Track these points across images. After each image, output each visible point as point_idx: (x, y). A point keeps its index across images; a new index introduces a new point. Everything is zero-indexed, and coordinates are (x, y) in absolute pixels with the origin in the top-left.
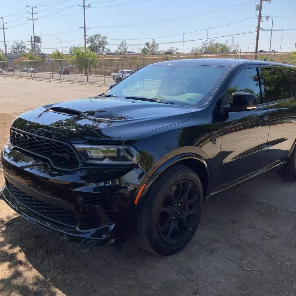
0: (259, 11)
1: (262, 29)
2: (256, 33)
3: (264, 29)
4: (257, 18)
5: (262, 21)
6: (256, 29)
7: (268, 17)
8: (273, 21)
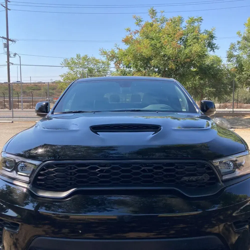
0: (6, 48)
1: (11, 63)
2: (7, 67)
3: (13, 64)
4: (6, 54)
5: (11, 57)
6: (7, 63)
7: (15, 54)
8: (20, 57)
